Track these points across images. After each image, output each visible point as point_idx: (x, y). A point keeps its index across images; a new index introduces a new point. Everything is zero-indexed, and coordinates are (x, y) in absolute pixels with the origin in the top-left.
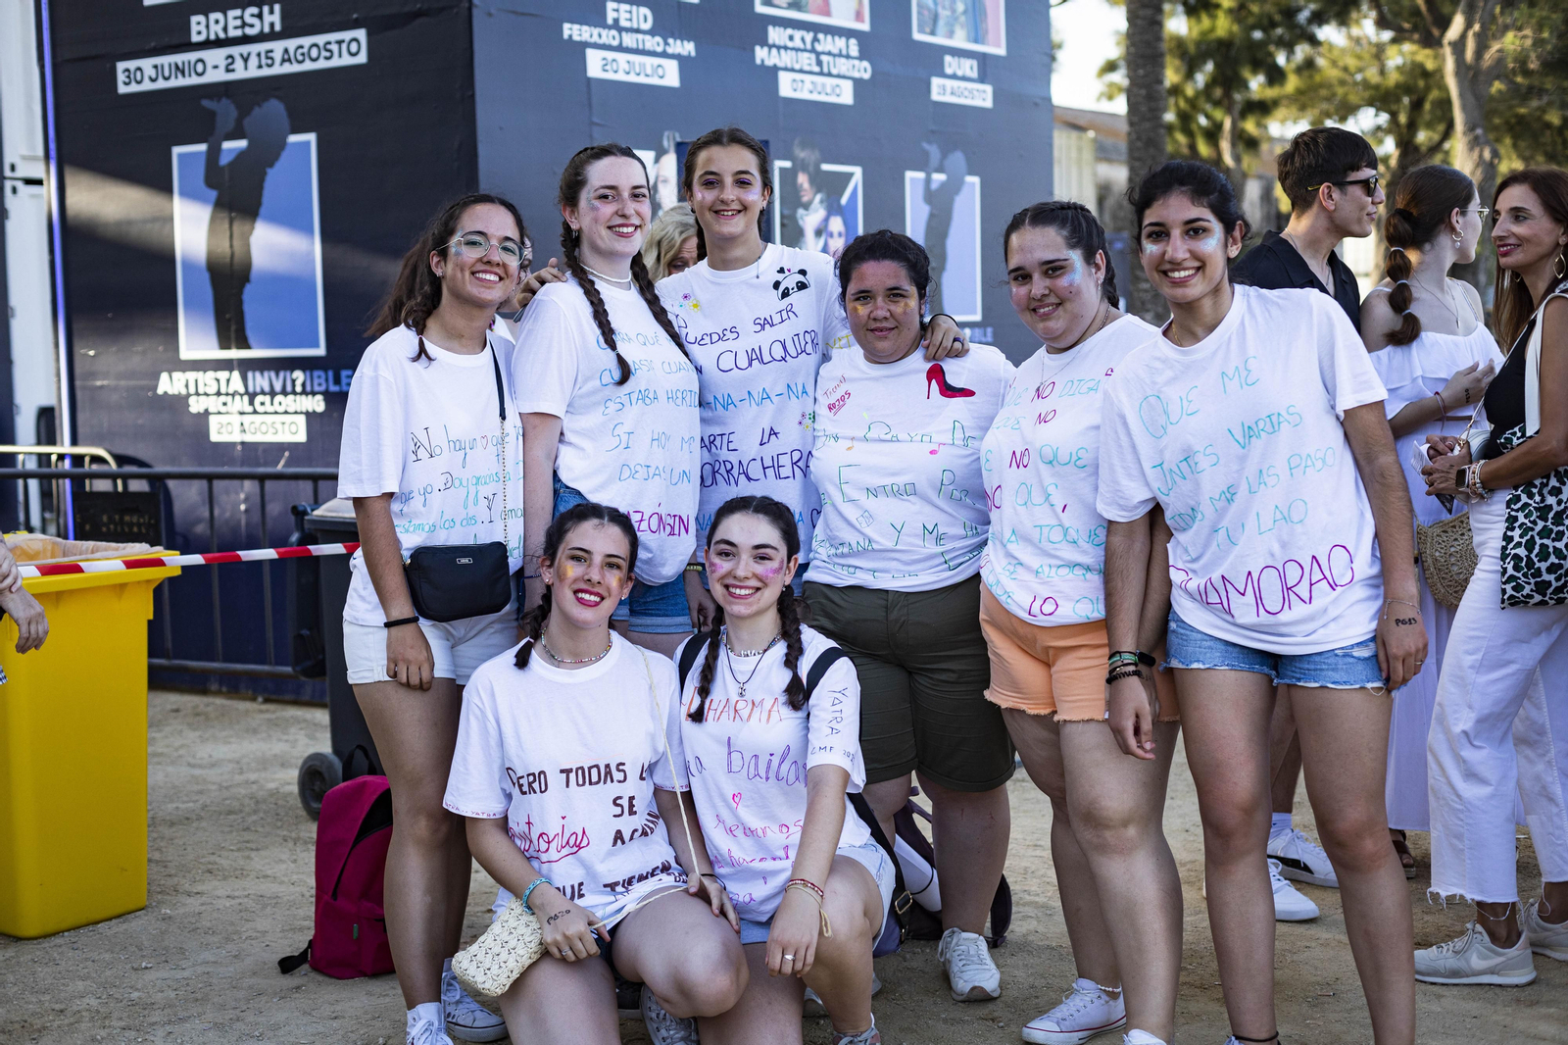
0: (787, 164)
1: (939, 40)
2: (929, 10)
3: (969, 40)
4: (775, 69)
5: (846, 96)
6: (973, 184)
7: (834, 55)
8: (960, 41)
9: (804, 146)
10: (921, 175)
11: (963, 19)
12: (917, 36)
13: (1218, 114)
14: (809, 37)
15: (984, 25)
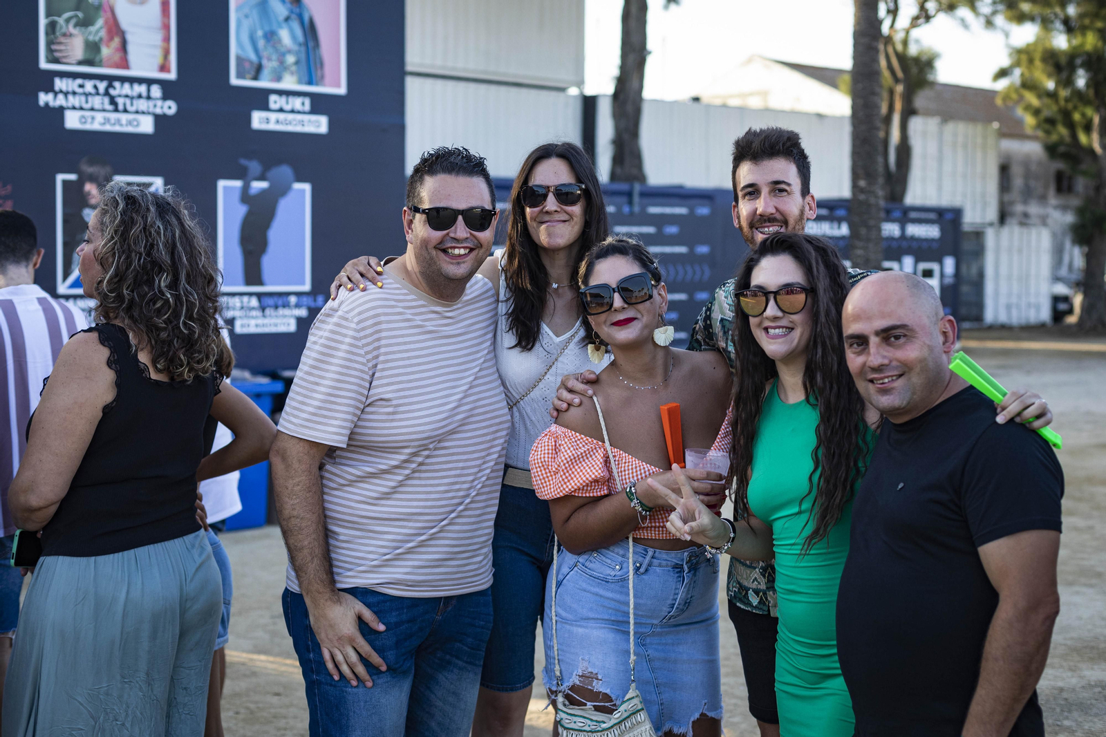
0: (72, 177)
1: (263, 84)
2: (251, 62)
3: (300, 82)
4: (61, 110)
5: (146, 126)
6: (303, 191)
7: (132, 98)
8: (289, 83)
9: (92, 163)
10: (238, 184)
11: (294, 68)
12: (234, 81)
13: (1089, 112)
14: (102, 86)
15: (319, 73)
